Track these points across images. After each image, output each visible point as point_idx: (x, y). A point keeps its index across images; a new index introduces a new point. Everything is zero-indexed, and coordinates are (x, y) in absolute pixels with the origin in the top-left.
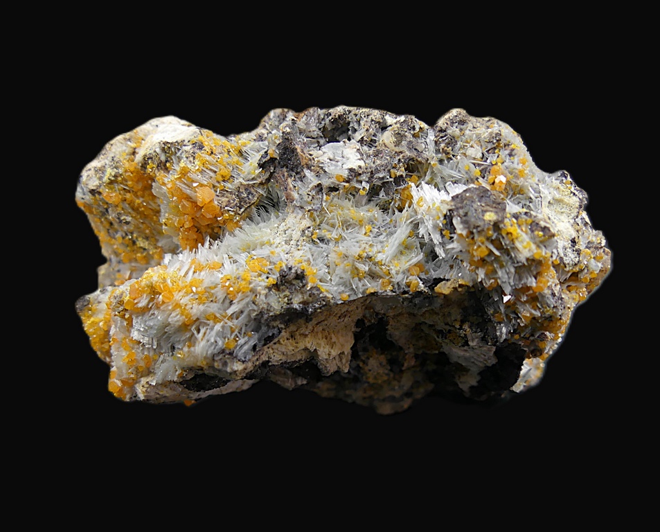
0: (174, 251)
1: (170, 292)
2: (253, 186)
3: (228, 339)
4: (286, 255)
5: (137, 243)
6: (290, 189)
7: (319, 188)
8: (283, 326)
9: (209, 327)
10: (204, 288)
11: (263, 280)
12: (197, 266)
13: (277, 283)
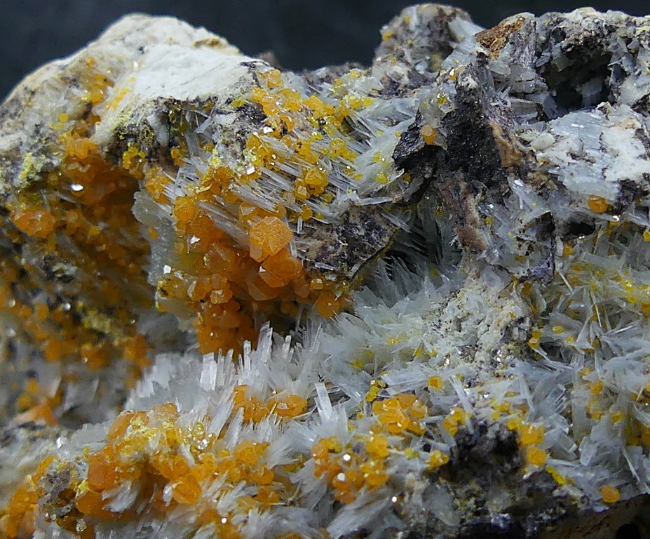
0: (177, 344)
1: (193, 481)
2: (380, 208)
4: (468, 391)
5: (85, 320)
6: (474, 222)
7: (546, 225)
10: (270, 467)
11: (416, 454)
12: (249, 408)
13: (450, 462)
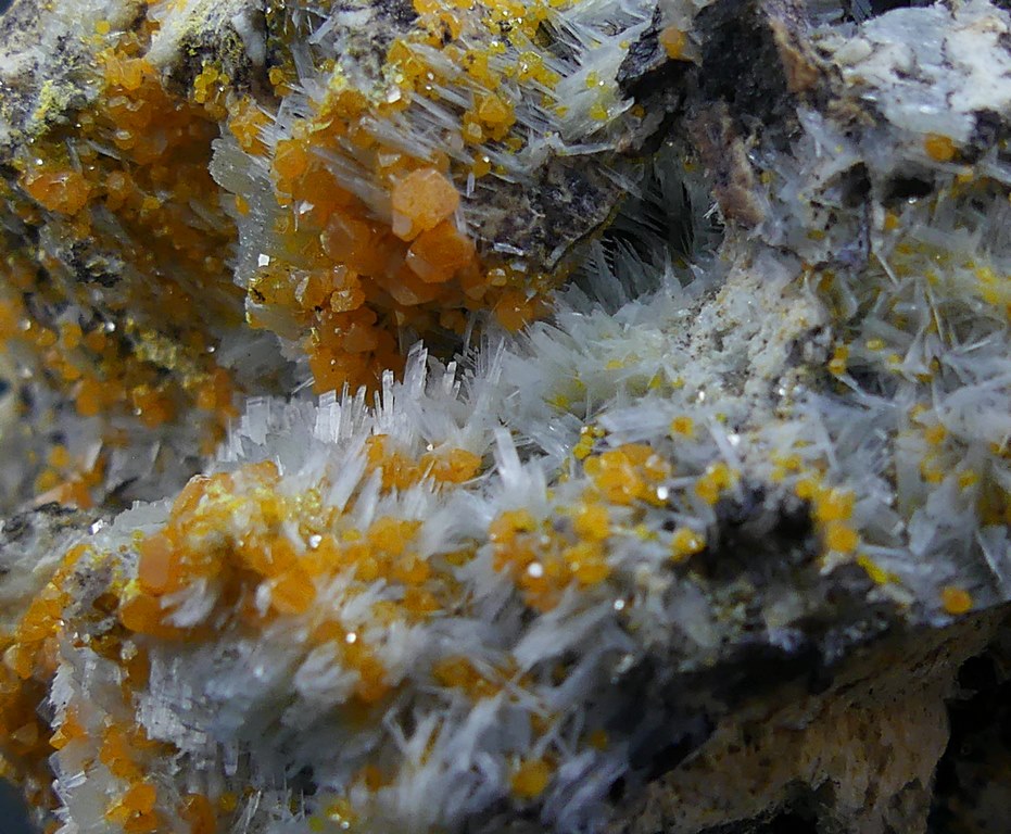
1: (302, 577)
2: (595, 161)
3: (523, 760)
4: (735, 439)
5: (138, 349)
6: (743, 180)
7: (856, 183)
8: (722, 707)
9: (448, 714)
10: (423, 557)
11: (652, 536)
12: (392, 469)
13: (706, 549)
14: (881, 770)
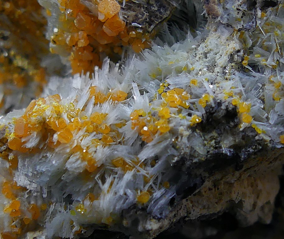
3: (141, 191)
4: (211, 86)
5: (15, 62)
6: (214, 2)
8: (207, 175)
9: (116, 176)
10: (108, 125)
11: (184, 118)
12: (98, 97)
13: (202, 121)
14: (258, 197)
